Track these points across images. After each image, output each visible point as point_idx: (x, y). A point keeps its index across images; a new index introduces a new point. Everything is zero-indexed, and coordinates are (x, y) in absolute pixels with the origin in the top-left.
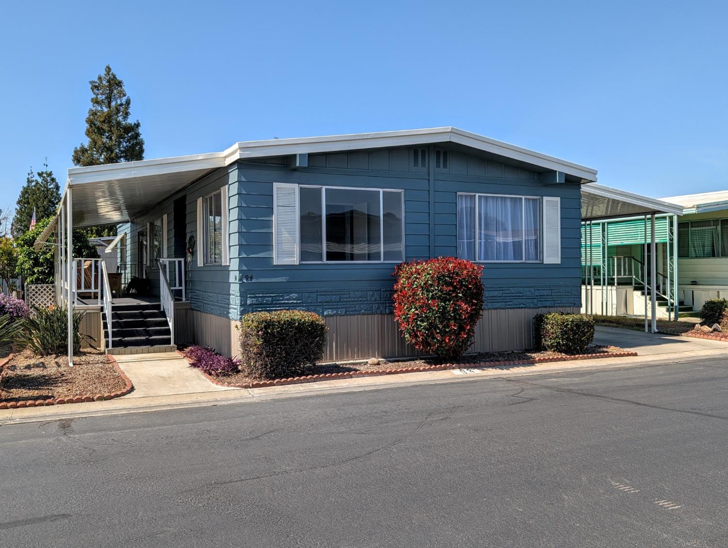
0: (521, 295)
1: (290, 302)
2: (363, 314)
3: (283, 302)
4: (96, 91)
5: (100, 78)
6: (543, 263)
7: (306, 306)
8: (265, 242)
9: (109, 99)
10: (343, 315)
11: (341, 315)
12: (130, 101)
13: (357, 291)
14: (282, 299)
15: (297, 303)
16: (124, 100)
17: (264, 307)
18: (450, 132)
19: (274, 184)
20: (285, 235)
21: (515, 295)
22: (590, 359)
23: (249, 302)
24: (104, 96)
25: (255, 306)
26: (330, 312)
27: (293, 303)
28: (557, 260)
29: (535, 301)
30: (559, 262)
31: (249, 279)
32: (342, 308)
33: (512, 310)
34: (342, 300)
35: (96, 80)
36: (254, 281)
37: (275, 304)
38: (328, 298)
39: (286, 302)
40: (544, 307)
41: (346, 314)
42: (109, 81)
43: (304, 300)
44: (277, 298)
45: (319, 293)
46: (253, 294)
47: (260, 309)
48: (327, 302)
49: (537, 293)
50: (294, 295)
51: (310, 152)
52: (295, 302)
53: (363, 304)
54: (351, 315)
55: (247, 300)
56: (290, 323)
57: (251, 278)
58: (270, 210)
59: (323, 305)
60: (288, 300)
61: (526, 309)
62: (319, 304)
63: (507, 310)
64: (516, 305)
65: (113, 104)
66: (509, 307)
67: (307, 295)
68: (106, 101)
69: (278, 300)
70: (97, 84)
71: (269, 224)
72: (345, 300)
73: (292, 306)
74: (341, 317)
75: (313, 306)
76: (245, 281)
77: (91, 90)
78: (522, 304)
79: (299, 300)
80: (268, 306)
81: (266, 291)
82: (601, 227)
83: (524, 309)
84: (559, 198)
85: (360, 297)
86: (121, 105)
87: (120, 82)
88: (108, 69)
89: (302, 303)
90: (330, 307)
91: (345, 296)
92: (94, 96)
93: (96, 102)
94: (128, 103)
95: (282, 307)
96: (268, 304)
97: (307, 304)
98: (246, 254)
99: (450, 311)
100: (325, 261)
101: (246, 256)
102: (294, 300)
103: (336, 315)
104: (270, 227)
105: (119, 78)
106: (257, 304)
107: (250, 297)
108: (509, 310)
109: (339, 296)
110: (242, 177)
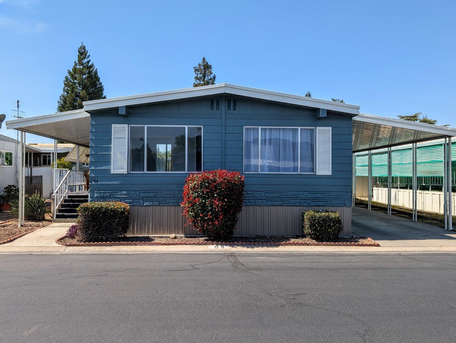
0: (296, 197)
1: (122, 196)
2: (171, 205)
3: (117, 196)
4: (197, 72)
5: (199, 65)
6: (315, 175)
7: (132, 199)
8: (107, 160)
9: (204, 76)
10: (157, 206)
11: (155, 206)
12: (215, 77)
13: (168, 191)
14: (116, 194)
15: (126, 197)
16: (212, 76)
17: (105, 199)
18: (225, 86)
19: (113, 125)
20: (119, 156)
21: (291, 196)
22: (332, 246)
23: (95, 196)
24: (201, 75)
25: (99, 198)
26: (148, 203)
27: (123, 197)
28: (329, 172)
29: (309, 201)
30: (331, 174)
31: (96, 182)
32: (157, 201)
33: (289, 207)
34: (157, 196)
35: (197, 66)
36: (99, 183)
37: (112, 197)
38: (147, 195)
39: (119, 196)
40: (317, 206)
41: (159, 205)
42: (204, 66)
43: (130, 195)
44: (113, 194)
45: (141, 192)
46: (98, 191)
47: (102, 200)
48: (146, 197)
49: (310, 196)
50: (124, 192)
51: (127, 105)
52: (125, 196)
53: (171, 199)
54: (163, 206)
55: (94, 195)
56: (100, 209)
57: (97, 181)
58: (109, 141)
59: (143, 199)
60: (120, 195)
61: (301, 207)
62: (141, 198)
63: (284, 207)
64: (292, 203)
65: (206, 78)
66: (286, 205)
67: (133, 192)
68: (202, 78)
69: (113, 195)
70: (198, 69)
71: (109, 149)
72: (159, 196)
73: (123, 199)
74: (156, 207)
75: (137, 199)
76: (93, 183)
77: (194, 72)
78: (297, 203)
79: (127, 195)
80: (107, 198)
81: (107, 189)
82: (443, 147)
83: (299, 207)
84: (331, 127)
85: (170, 195)
86: (211, 79)
87: (210, 66)
88: (204, 59)
89: (130, 197)
90: (148, 200)
91: (159, 194)
92: (196, 75)
93: (197, 78)
94: (214, 78)
95: (116, 199)
96: (107, 197)
97: (133, 198)
98: (94, 167)
99: (208, 206)
100: (146, 171)
101: (94, 168)
102: (124, 195)
103: (153, 205)
104: (110, 151)
105: (209, 64)
106: (101, 197)
107: (96, 193)
108: (286, 207)
109: (155, 193)
110: (93, 122)
